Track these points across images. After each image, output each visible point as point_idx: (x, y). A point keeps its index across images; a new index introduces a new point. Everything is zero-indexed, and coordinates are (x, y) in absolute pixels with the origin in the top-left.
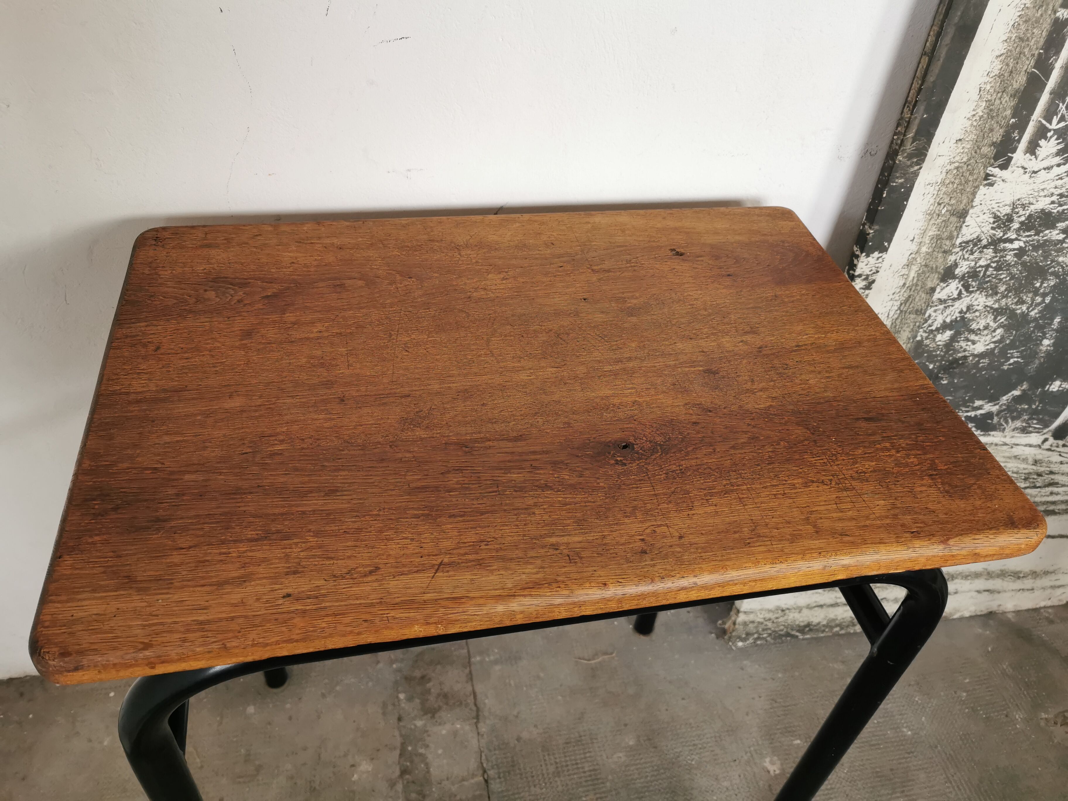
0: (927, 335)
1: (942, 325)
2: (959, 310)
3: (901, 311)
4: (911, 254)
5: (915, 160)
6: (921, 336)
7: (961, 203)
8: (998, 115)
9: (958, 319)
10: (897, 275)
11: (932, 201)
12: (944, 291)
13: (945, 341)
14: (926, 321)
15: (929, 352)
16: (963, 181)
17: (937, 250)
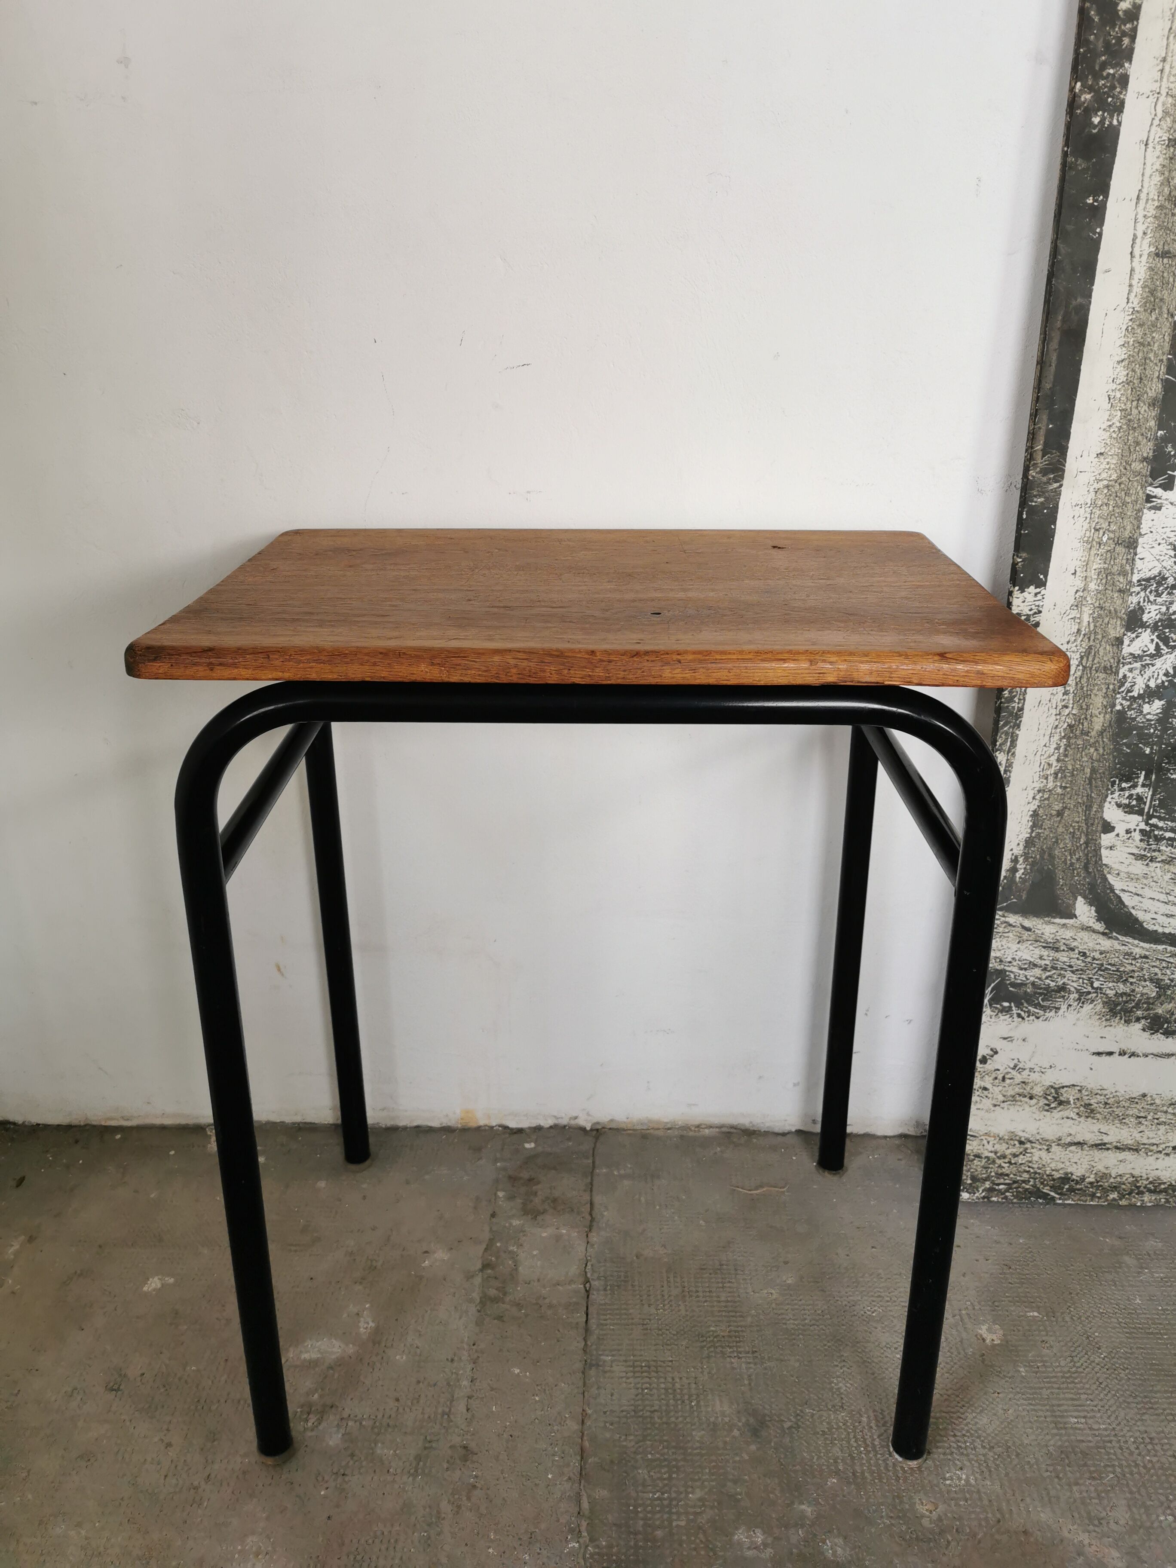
0: (1128, 703)
1: (1145, 691)
2: (1164, 671)
3: (1085, 667)
4: (1077, 591)
5: (1052, 476)
6: (1122, 704)
7: (1125, 529)
8: (1140, 426)
9: (1166, 684)
10: (1066, 618)
11: (1086, 526)
12: (1134, 643)
13: (1157, 714)
14: (1122, 684)
15: (1136, 728)
16: (1119, 502)
17: (1110, 588)
